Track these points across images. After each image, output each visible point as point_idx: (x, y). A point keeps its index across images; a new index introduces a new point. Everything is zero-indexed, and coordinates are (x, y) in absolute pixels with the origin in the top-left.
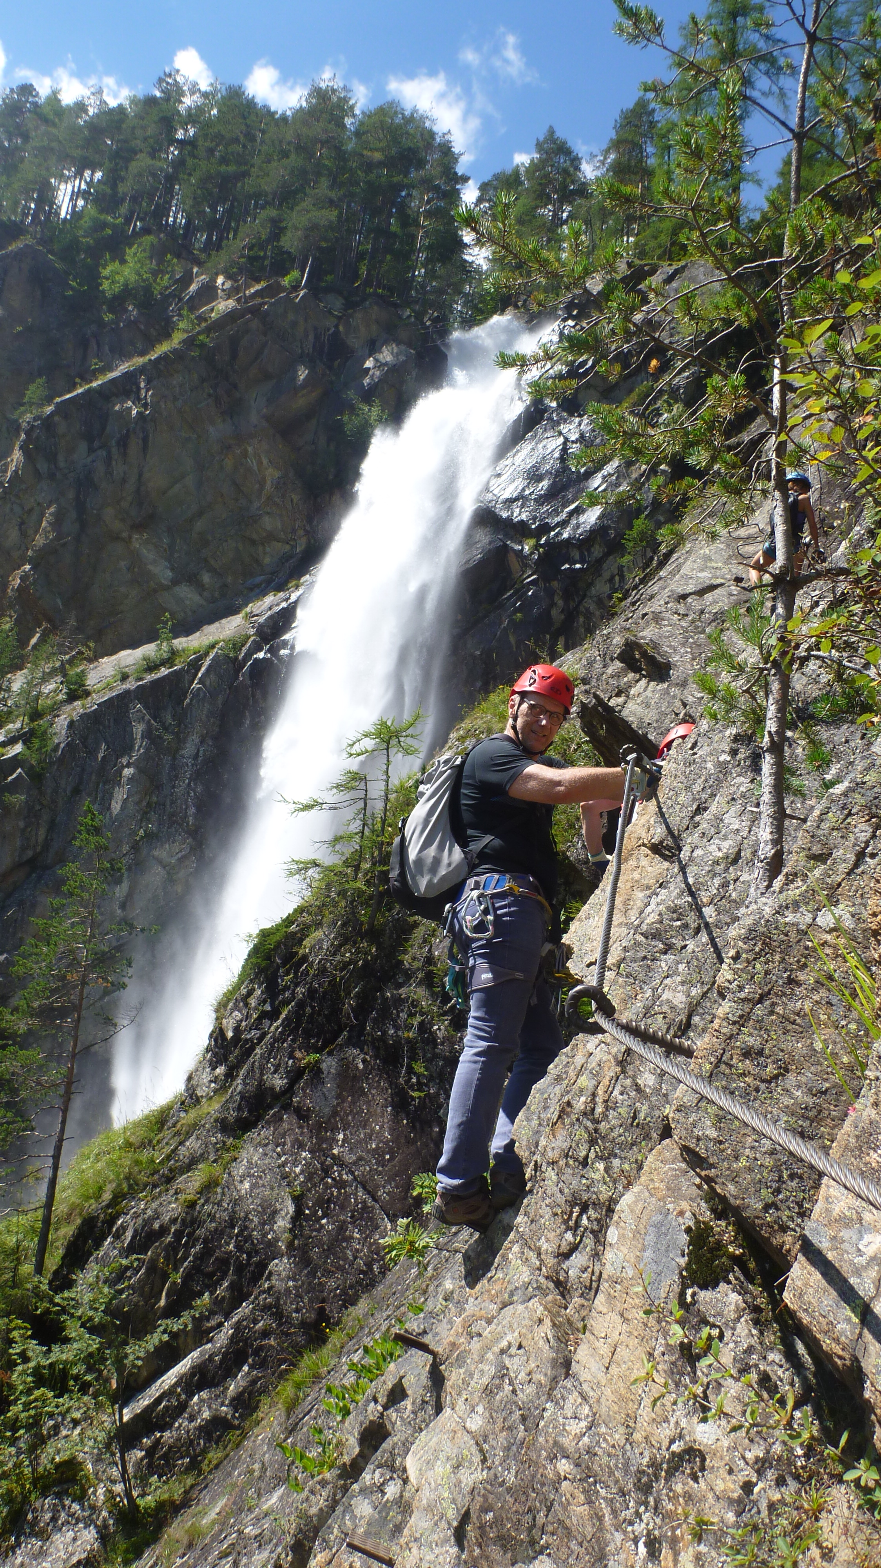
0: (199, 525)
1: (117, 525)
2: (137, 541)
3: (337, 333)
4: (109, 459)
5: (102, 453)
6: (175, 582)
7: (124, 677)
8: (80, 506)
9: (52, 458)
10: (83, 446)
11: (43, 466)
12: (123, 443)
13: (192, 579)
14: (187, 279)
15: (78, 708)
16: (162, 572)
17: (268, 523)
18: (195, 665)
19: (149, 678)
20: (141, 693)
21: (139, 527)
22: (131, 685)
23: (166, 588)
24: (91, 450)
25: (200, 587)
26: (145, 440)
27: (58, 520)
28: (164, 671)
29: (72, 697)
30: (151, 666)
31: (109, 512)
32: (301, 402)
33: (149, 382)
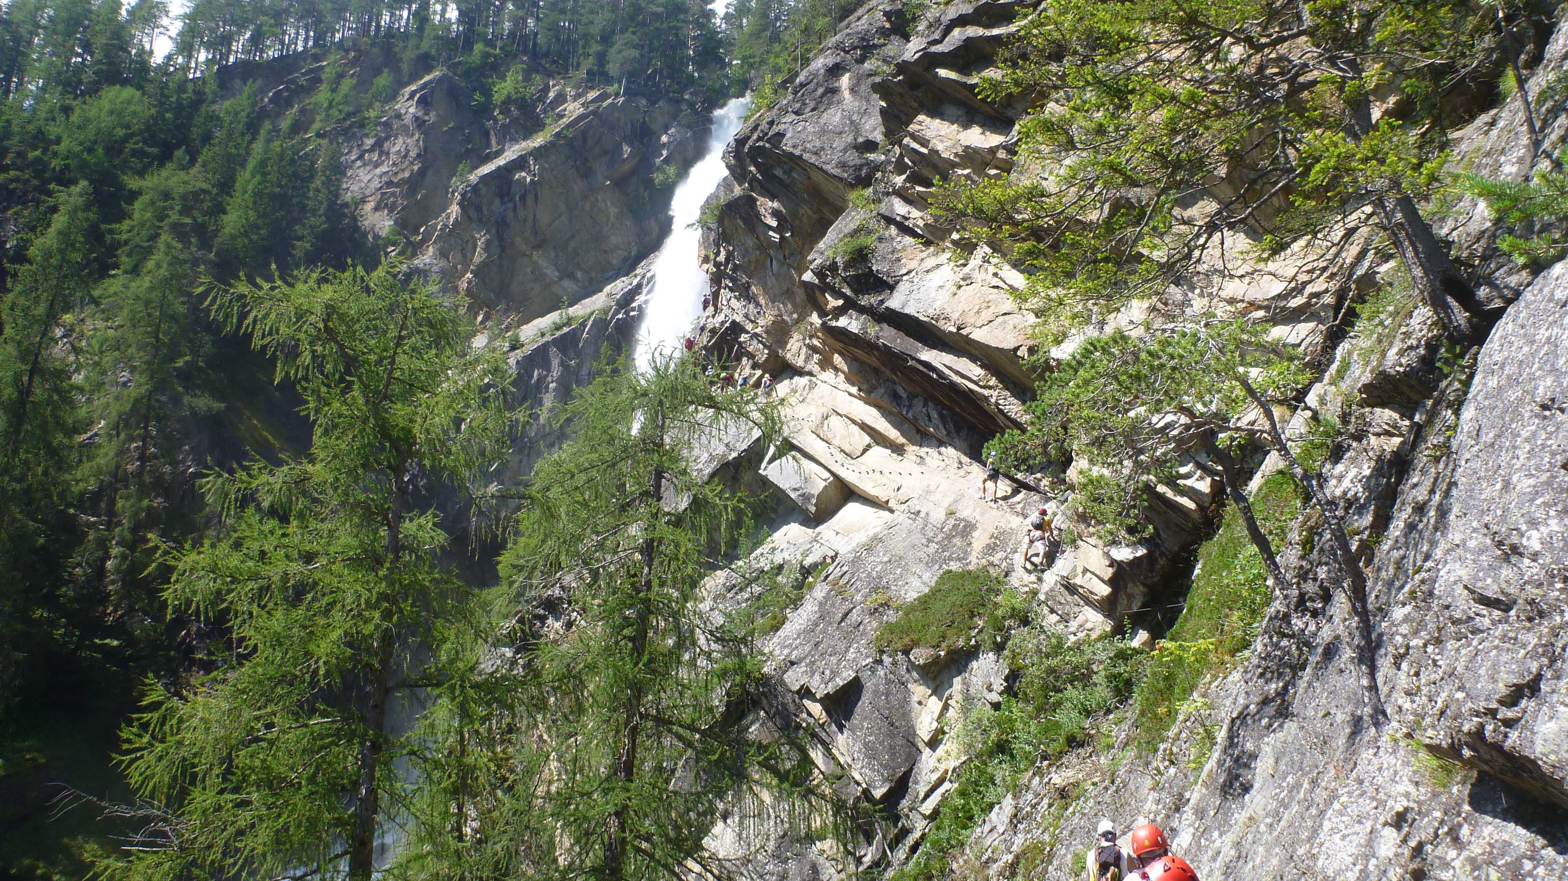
0: (573, 244)
1: (523, 247)
2: (536, 256)
3: (644, 123)
4: (515, 208)
5: (511, 205)
6: (561, 278)
7: (543, 335)
8: (500, 237)
9: (479, 209)
10: (497, 201)
11: (473, 214)
12: (523, 198)
13: (571, 276)
14: (546, 89)
15: (519, 354)
16: (552, 273)
17: (613, 240)
18: (583, 325)
19: (558, 334)
20: (555, 342)
21: (537, 247)
22: (548, 338)
23: (556, 282)
24: (503, 203)
25: (576, 280)
26: (536, 196)
27: (487, 247)
28: (566, 330)
29: (513, 348)
30: (558, 328)
31: (518, 240)
32: (627, 167)
33: (536, 160)
